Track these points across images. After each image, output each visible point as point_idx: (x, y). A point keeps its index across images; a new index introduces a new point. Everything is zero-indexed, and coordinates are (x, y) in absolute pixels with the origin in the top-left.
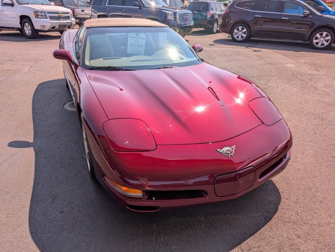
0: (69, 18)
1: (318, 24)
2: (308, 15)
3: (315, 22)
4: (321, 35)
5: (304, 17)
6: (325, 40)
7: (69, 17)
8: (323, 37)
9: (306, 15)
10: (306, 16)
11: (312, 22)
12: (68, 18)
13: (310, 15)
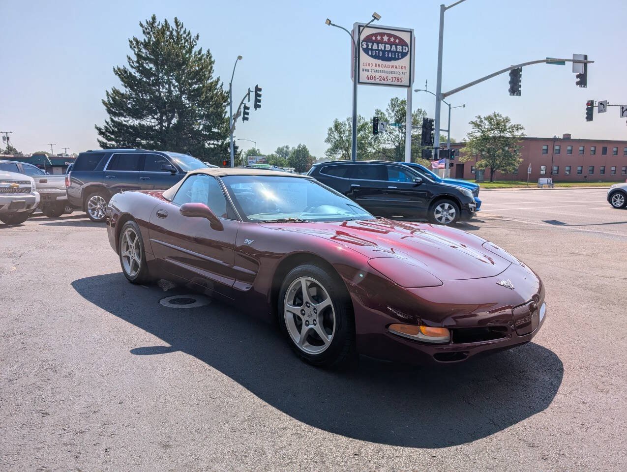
0: (30, 192)
1: (436, 194)
2: (421, 182)
3: (432, 192)
4: (443, 207)
5: (417, 186)
6: (449, 214)
7: (30, 188)
8: (445, 210)
9: (418, 182)
10: (418, 184)
11: (428, 192)
12: (28, 190)
13: (423, 183)
